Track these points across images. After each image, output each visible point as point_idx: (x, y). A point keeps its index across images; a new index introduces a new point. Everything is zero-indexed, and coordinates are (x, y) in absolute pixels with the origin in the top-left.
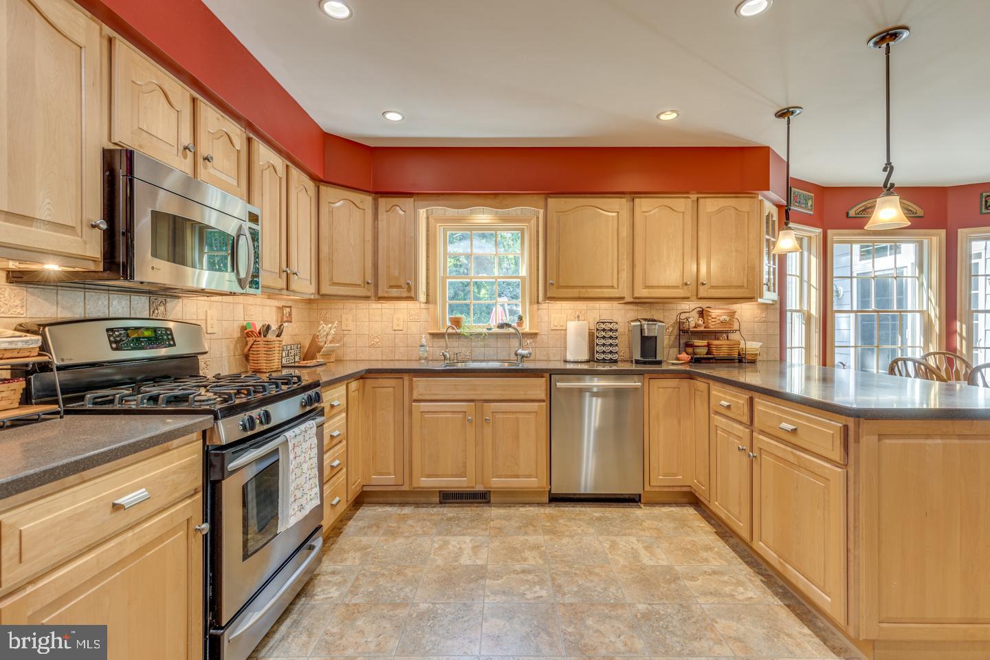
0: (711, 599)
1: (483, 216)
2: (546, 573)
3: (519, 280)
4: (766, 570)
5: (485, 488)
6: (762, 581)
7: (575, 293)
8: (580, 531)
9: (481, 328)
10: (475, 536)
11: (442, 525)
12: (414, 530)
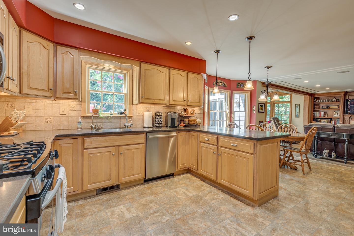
0: (215, 201)
1: (108, 65)
2: (163, 210)
3: (123, 94)
4: (219, 188)
5: (119, 183)
6: (221, 191)
7: (150, 101)
8: (162, 191)
9: (108, 114)
10: (125, 204)
11: (105, 204)
12: (92, 210)
